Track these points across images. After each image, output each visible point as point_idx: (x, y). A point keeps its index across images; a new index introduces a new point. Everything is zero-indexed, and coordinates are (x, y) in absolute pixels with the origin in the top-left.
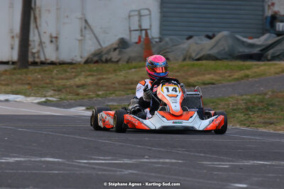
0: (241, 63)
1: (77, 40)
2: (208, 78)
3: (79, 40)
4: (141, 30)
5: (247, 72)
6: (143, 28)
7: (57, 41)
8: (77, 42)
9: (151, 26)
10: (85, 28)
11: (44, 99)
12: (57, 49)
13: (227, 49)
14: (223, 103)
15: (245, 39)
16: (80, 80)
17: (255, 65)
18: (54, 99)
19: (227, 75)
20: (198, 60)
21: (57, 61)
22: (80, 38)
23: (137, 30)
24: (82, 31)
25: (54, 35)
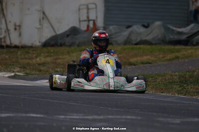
0: (172, 47)
1: (36, 28)
2: (145, 58)
3: (38, 29)
4: (89, 21)
5: (177, 54)
6: (90, 18)
7: (19, 29)
8: (37, 30)
9: (97, 17)
10: (43, 18)
11: (13, 74)
12: (20, 35)
13: (160, 37)
14: (160, 78)
15: (174, 28)
16: (40, 60)
17: (183, 49)
18: (21, 74)
19: (161, 56)
20: (137, 44)
21: (20, 45)
22: (39, 26)
23: (85, 21)
24: (40, 21)
25: (18, 24)
